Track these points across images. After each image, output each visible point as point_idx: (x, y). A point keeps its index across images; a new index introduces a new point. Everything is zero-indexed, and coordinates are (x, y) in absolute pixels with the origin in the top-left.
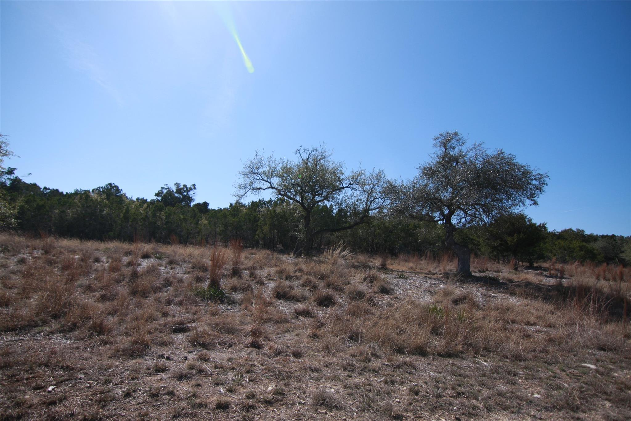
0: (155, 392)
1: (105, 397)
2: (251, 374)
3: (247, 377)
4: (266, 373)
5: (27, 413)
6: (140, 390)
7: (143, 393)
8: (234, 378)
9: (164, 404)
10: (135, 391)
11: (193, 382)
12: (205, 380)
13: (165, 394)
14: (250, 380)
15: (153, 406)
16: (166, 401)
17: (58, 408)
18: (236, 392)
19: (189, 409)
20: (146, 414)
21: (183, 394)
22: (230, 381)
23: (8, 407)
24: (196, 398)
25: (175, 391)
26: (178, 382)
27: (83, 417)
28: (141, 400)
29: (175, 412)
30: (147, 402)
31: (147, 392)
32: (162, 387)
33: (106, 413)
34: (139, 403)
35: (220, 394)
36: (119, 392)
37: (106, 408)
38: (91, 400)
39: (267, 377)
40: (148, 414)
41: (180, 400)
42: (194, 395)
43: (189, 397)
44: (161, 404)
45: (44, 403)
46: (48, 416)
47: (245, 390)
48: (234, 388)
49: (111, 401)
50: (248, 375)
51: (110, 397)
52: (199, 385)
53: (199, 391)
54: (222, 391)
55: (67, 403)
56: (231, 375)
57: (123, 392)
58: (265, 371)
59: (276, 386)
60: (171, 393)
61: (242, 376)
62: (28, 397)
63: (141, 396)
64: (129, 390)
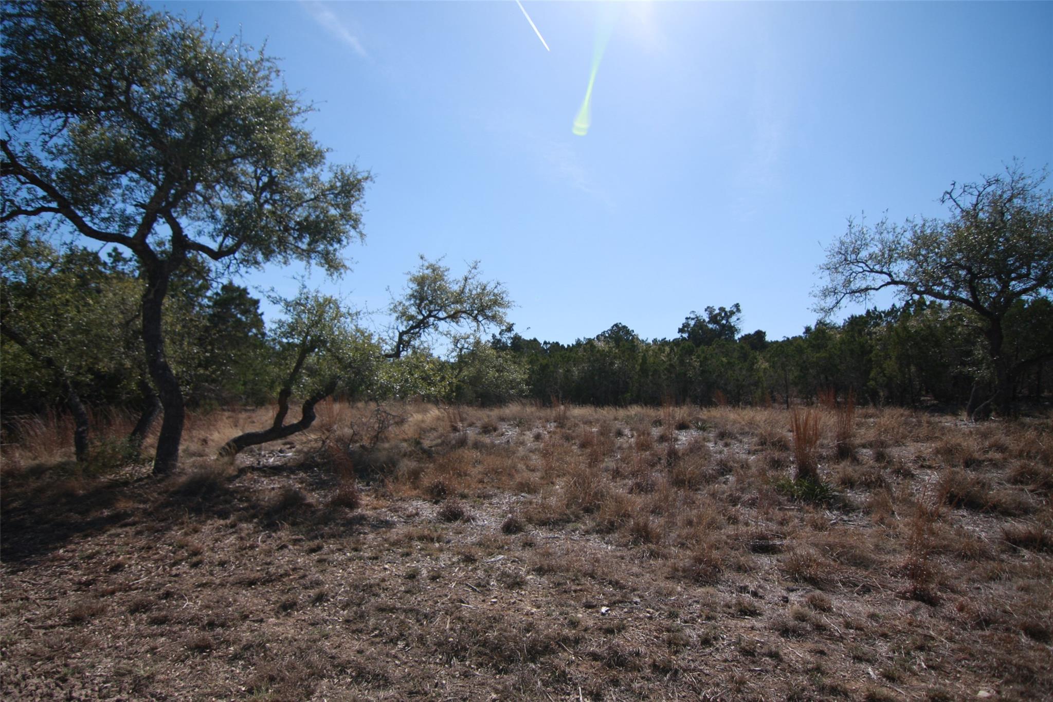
0: (747, 648)
1: (674, 638)
2: (928, 655)
3: (921, 660)
4: (965, 659)
5: (584, 637)
6: (723, 639)
7: (729, 645)
8: (891, 654)
9: (767, 671)
10: (716, 639)
11: (809, 645)
12: (833, 646)
13: (764, 655)
14: (929, 666)
15: (750, 670)
16: (769, 668)
17: (617, 640)
18: (902, 683)
19: (814, 691)
20: (742, 682)
21: (797, 661)
22: (885, 660)
23: (563, 625)
24: (822, 675)
25: (781, 653)
26: (783, 640)
27: (651, 661)
28: (727, 655)
29: (790, 690)
30: (738, 662)
31: (735, 644)
32: (758, 642)
33: (683, 664)
34: (726, 661)
35: (870, 678)
36: (693, 634)
37: (681, 656)
38: (656, 637)
39: (968, 668)
40: (745, 683)
41: (794, 671)
42: (818, 669)
43: (809, 670)
44: (761, 671)
45: (600, 629)
46: (610, 648)
47: (923, 684)
48: (897, 674)
49: (685, 646)
50: (922, 656)
51: (682, 639)
52: (822, 653)
53: (826, 664)
54: (871, 673)
55: (627, 635)
56: (883, 648)
57: (699, 636)
58: (962, 655)
59: (999, 692)
60: (774, 655)
61: (908, 653)
62: (580, 615)
63: (726, 651)
64: (707, 634)
